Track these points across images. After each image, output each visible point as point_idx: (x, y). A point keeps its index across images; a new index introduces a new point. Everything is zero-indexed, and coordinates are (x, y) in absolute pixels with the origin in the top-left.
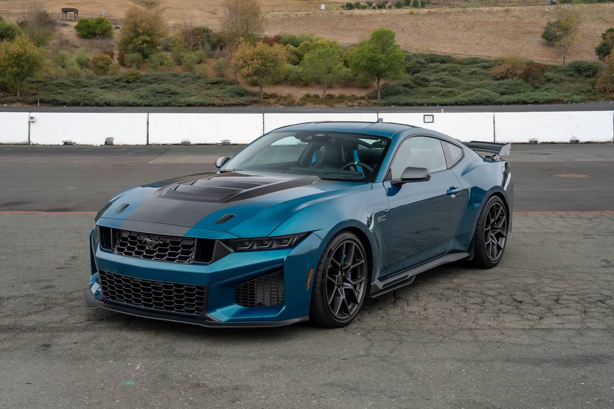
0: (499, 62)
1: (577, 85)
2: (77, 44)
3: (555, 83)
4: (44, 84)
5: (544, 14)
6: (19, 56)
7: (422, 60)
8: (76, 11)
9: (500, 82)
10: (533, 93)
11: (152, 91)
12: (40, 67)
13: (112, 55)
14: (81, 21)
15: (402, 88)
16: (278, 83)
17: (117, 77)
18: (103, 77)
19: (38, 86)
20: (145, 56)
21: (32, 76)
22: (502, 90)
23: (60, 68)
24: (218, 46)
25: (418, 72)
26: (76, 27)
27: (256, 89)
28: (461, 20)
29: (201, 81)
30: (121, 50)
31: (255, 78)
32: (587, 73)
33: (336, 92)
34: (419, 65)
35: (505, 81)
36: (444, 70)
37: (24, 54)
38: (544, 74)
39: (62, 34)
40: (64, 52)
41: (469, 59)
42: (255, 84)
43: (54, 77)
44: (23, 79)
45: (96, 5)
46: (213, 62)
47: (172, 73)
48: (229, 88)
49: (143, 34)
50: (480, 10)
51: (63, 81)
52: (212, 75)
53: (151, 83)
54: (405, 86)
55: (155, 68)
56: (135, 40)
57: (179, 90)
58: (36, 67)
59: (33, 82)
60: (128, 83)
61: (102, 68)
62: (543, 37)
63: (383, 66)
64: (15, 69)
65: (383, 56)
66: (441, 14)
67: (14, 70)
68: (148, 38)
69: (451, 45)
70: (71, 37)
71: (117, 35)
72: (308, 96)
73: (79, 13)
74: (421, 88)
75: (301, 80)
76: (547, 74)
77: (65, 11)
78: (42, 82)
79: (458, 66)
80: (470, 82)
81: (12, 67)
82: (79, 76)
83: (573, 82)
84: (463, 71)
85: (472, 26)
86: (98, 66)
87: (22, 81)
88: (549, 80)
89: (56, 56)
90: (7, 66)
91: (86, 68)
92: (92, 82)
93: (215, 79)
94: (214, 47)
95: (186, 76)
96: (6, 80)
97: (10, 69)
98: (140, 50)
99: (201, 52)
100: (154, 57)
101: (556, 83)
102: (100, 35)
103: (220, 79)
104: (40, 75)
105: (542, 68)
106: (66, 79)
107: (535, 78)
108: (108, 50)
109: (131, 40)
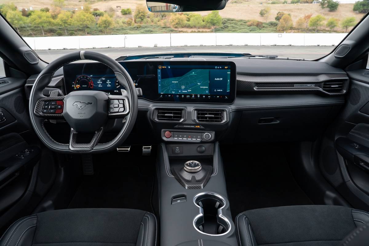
0: (248, 21)
1: (271, 29)
2: (121, 17)
5: (259, 7)
6: (105, 21)
7: (226, 20)
8: (120, 7)
9: (250, 27)
10: (259, 31)
11: (145, 31)
12: (111, 24)
13: (132, 20)
14: (122, 10)
15: (221, 29)
16: (183, 27)
17: (134, 26)
18: (130, 27)
20: (142, 20)
22: (250, 30)
23: (117, 24)
24: (164, 16)
25: (225, 24)
26: (121, 12)
27: (176, 29)
29: (160, 27)
30: (135, 18)
31: (176, 26)
32: (274, 25)
33: (201, 30)
34: (225, 22)
35: (251, 27)
36: (233, 23)
37: (107, 20)
38: (262, 25)
39: (117, 14)
40: (118, 19)
41: (240, 20)
42: (176, 27)
43: (116, 27)
44: (107, 28)
45: (125, 6)
46: (163, 21)
47: (150, 25)
48: (168, 29)
49: (142, 13)
51: (118, 28)
52: (163, 25)
53: (144, 28)
54: (222, 28)
55: (145, 23)
56: (139, 15)
57: (153, 30)
59: (109, 29)
60: (138, 28)
61: (129, 24)
62: (260, 14)
63: (215, 22)
64: (104, 25)
65: (215, 18)
66: (229, 6)
68: (143, 14)
69: (234, 16)
70: (120, 15)
71: (133, 14)
72: (192, 31)
74: (226, 29)
75: (190, 26)
76: (264, 25)
77: (117, 7)
79: (237, 22)
80: (241, 27)
81: (103, 24)
82: (123, 27)
83: (270, 28)
84: (238, 24)
85: (239, 10)
88: (264, 27)
89: (116, 21)
90: (102, 24)
91: (125, 24)
92: (127, 28)
93: (164, 27)
95: (155, 26)
96: (102, 29)
97: (103, 25)
98: (141, 18)
99: (159, 18)
100: (145, 20)
101: (266, 28)
102: (128, 14)
103: (165, 26)
104: (111, 27)
105: (262, 23)
106: (119, 27)
107: (260, 26)
108: (131, 18)
109: (138, 15)
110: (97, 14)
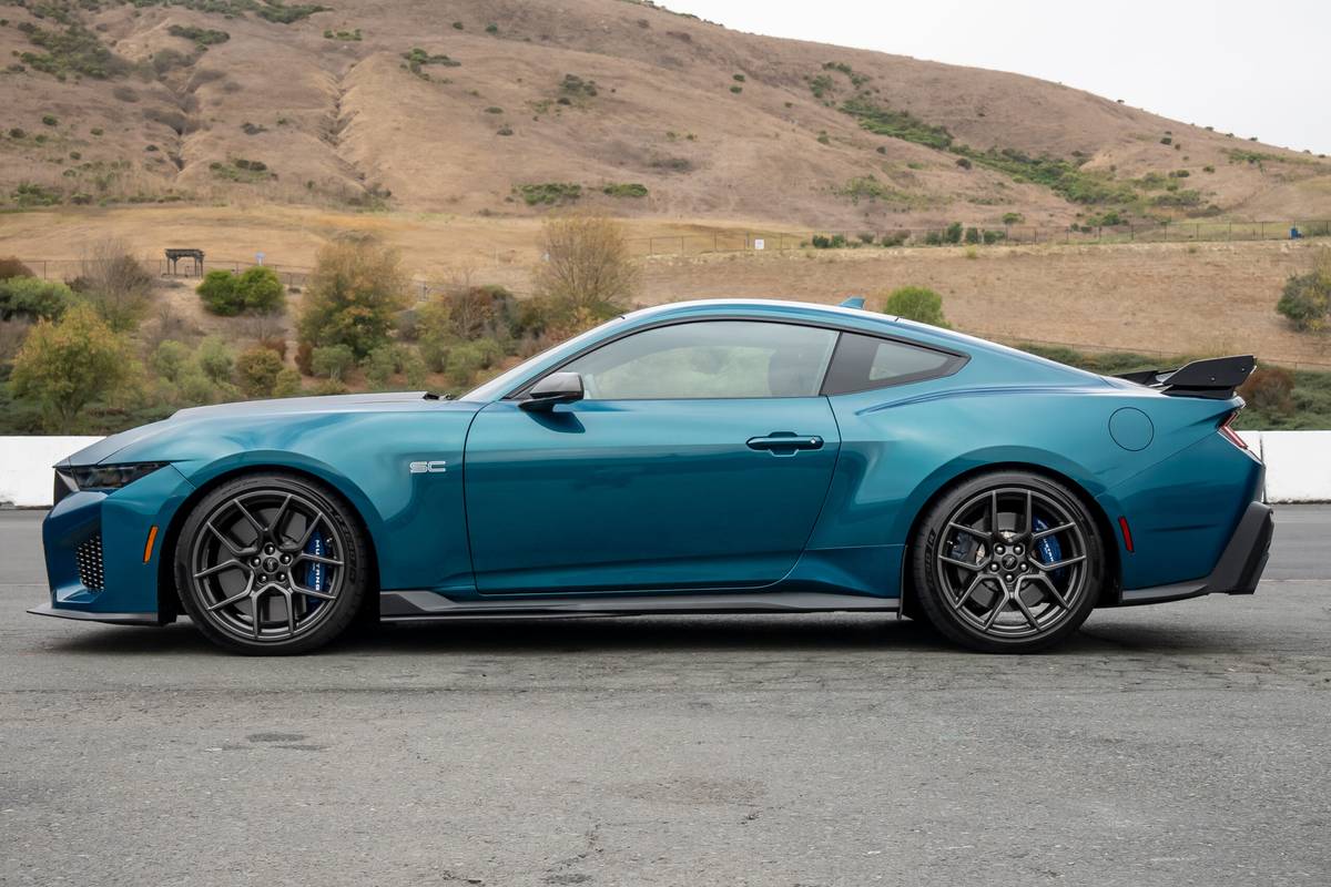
2: (201, 328)
3: (1318, 413)
4: (125, 418)
5: (1277, 259)
6: (72, 354)
8: (198, 255)
12: (118, 377)
13: (283, 350)
14: (214, 277)
19: (111, 421)
20: (360, 353)
21: (100, 401)
23: (164, 381)
24: (528, 329)
26: (202, 291)
28: (1087, 271)
30: (302, 340)
37: (85, 348)
38: (1292, 391)
39: (168, 306)
40: (172, 346)
41: (1112, 357)
43: (150, 401)
44: (79, 406)
45: (240, 245)
49: (357, 302)
50: (1130, 250)
55: (383, 378)
56: (337, 316)
58: (110, 378)
59: (102, 414)
61: (259, 380)
62: (1281, 309)
66: (1040, 258)
67: (59, 385)
68: (367, 313)
69: (1067, 327)
70: (188, 313)
71: (296, 307)
73: (205, 258)
76: (1298, 390)
77: (174, 255)
78: (120, 412)
81: (56, 378)
85: (1112, 286)
86: (251, 377)
87: (76, 412)
88: (1303, 406)
89: (154, 354)
90: (43, 378)
91: (224, 379)
94: (518, 332)
96: (38, 409)
97: (51, 385)
98: (348, 339)
99: (487, 342)
100: (380, 354)
102: (255, 306)
104: (118, 397)
105: (1287, 378)
107: (1272, 400)
108: (275, 339)
109: (328, 317)
110: (13, 304)
